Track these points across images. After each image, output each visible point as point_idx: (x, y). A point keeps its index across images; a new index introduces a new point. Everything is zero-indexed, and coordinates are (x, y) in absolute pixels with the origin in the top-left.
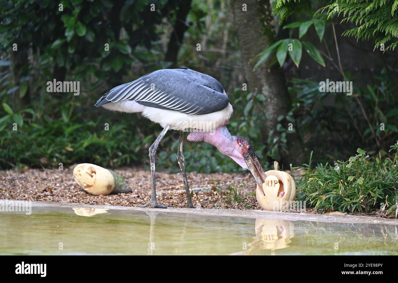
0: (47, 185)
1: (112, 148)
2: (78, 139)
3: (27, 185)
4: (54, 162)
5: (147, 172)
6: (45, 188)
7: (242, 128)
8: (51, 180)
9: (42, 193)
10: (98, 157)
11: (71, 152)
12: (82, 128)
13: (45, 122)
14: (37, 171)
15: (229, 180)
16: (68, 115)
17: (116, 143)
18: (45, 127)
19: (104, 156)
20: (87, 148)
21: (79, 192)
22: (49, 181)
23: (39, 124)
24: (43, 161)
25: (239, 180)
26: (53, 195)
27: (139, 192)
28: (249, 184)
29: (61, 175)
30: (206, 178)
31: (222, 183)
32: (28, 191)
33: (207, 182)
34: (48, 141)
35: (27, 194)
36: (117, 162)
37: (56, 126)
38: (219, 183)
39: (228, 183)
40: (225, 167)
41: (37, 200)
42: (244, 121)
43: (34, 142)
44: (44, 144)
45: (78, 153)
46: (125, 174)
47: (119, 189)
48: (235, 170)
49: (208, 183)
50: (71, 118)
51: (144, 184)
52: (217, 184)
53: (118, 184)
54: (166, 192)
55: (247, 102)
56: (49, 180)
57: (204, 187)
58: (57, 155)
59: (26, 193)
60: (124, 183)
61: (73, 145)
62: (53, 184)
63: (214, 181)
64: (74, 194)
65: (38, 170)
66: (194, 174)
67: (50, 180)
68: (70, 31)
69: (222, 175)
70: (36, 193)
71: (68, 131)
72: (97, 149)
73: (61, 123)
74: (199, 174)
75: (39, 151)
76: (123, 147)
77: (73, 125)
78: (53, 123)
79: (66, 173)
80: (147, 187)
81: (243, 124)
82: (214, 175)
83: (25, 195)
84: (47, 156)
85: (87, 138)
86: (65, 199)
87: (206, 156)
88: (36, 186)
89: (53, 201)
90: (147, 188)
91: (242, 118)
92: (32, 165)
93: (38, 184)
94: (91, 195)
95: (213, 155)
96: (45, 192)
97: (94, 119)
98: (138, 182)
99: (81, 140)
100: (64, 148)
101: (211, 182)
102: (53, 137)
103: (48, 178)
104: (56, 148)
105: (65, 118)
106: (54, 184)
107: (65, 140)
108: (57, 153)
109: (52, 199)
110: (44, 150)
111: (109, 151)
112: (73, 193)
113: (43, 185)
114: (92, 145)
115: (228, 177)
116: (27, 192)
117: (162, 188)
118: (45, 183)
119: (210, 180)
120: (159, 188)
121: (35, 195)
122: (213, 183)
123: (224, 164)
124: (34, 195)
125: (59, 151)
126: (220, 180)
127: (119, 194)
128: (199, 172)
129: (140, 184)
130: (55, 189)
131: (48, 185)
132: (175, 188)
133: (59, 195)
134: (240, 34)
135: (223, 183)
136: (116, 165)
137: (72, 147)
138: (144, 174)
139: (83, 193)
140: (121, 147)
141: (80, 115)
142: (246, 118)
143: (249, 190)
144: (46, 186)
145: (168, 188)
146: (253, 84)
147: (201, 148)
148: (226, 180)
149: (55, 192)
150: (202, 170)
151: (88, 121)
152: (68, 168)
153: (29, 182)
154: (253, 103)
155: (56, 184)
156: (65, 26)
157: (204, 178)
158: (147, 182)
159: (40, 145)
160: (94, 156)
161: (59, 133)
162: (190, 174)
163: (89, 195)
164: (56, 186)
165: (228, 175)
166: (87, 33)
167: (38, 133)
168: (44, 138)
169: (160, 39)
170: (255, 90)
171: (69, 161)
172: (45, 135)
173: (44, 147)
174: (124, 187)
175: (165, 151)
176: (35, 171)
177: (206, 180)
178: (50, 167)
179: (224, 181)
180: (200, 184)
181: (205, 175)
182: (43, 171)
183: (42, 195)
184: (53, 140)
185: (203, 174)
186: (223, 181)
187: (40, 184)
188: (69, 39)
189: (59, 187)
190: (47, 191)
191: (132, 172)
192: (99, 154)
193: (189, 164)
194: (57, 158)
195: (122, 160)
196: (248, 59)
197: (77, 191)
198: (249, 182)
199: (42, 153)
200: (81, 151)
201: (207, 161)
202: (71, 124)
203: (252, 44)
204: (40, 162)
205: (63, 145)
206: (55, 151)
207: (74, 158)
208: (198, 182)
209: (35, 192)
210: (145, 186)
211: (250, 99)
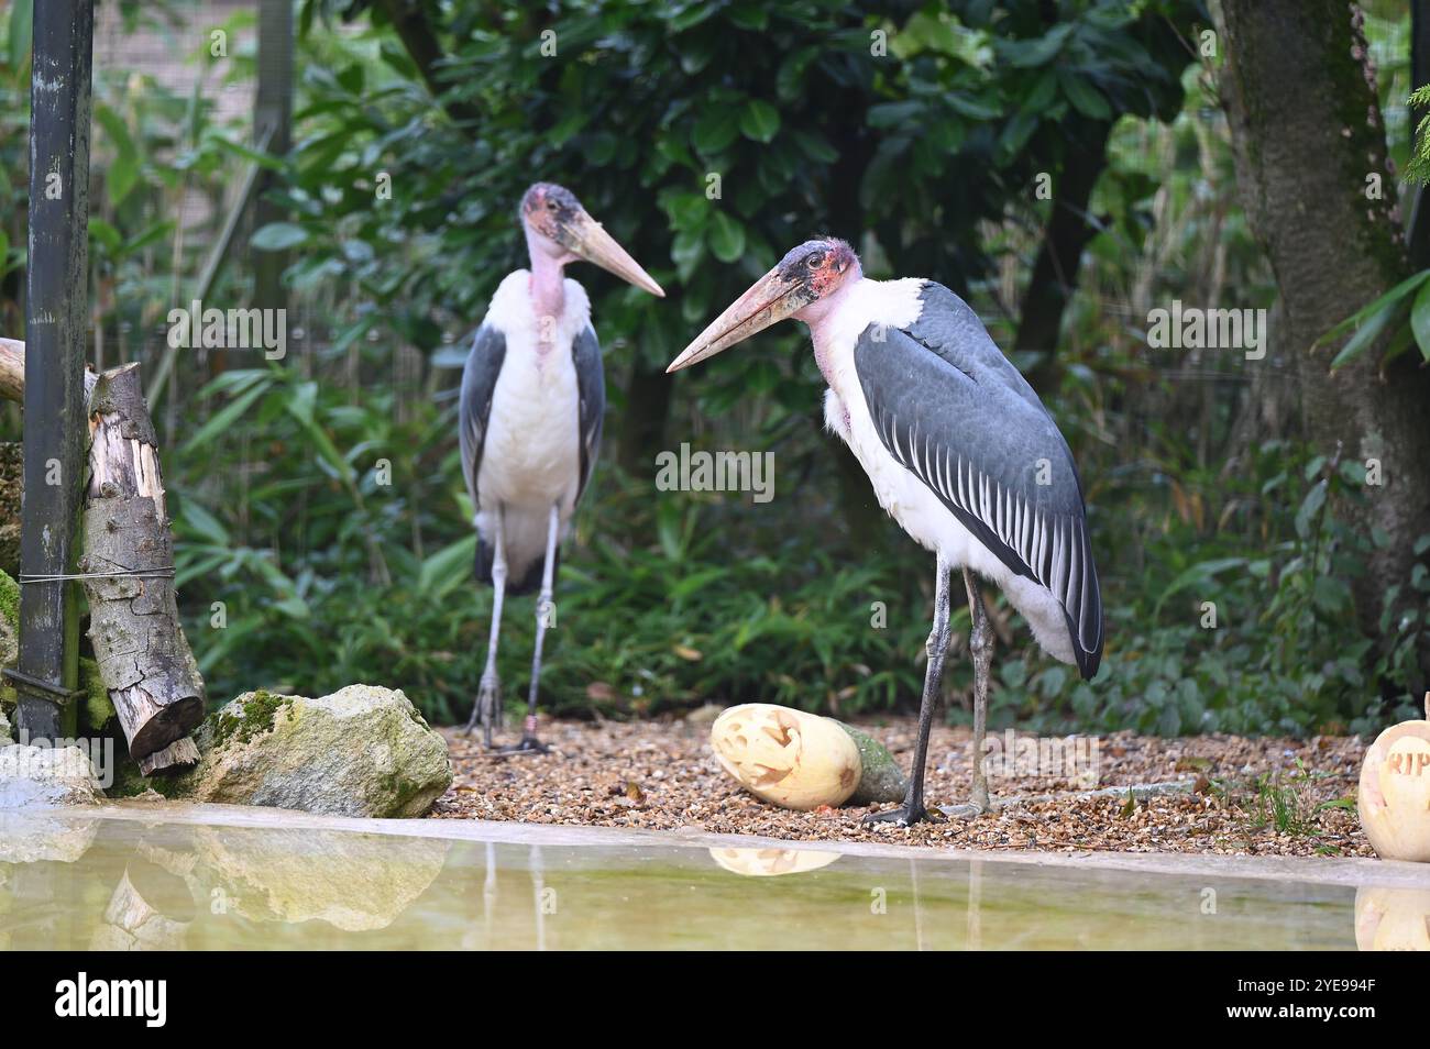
0: (619, 773)
1: (836, 650)
2: (718, 617)
3: (552, 774)
4: (632, 697)
5: (959, 733)
6: (616, 785)
7: (1288, 580)
8: (634, 757)
9: (606, 799)
10: (786, 680)
11: (692, 663)
12: (730, 579)
13: (604, 560)
14: (577, 730)
15: (1250, 759)
16: (679, 538)
17: (848, 632)
18: (601, 577)
19: (806, 676)
20: (747, 650)
21: (736, 799)
22: (629, 761)
23: (583, 568)
24: (597, 693)
25: (1286, 757)
26: (644, 809)
27: (941, 797)
28: (1320, 771)
29: (663, 741)
30: (1169, 753)
31: (1227, 768)
32: (558, 793)
33: (1172, 764)
34: (614, 626)
35: (557, 803)
36: (854, 697)
37: (640, 572)
38: (1216, 769)
39: (1248, 768)
40: (1232, 713)
41: (593, 824)
42: (1296, 554)
43: (567, 629)
44: (601, 636)
45: (715, 668)
46: (884, 739)
47: (873, 787)
48: (1266, 726)
49: (1178, 770)
50: (692, 544)
51: (957, 773)
52: (1211, 771)
53: (869, 769)
54: (1038, 797)
55: (1305, 489)
56: (626, 757)
57: (1166, 781)
58: (647, 674)
59: (553, 800)
60: (892, 765)
61: (701, 637)
62: (640, 769)
63: (1199, 760)
64: (716, 806)
65: (582, 725)
66: (1124, 739)
67: (628, 757)
68: (687, 246)
69: (1223, 741)
70: (586, 800)
71: (681, 590)
72: (783, 654)
73: (659, 563)
74: (1141, 741)
75: (583, 659)
76: (873, 646)
77: (699, 570)
78: (630, 565)
79: (680, 736)
80: (967, 781)
81: (1294, 564)
82: (1193, 742)
83: (548, 806)
84: (612, 676)
85: (749, 616)
86: (687, 820)
87: (1163, 677)
88: (583, 777)
89: (648, 826)
90: (968, 785)
91: (1291, 545)
92: (560, 707)
93: (588, 769)
94: (777, 807)
95: (1186, 674)
96: (616, 796)
97: (770, 548)
98: (934, 766)
99: (726, 620)
100: (667, 650)
101: (1189, 765)
102: (629, 612)
103: (622, 750)
104: (640, 651)
105: (671, 546)
106: (645, 772)
107: (673, 620)
108: (647, 669)
109: (645, 823)
110: (601, 654)
111: (826, 659)
112: (713, 800)
113: (605, 773)
114: (765, 640)
115: (1243, 750)
116: (555, 797)
117: (1021, 786)
118: (614, 769)
119: (1183, 758)
120: (1007, 785)
121: (586, 807)
122: (1194, 769)
123: (1229, 704)
124: (581, 807)
125: (651, 660)
126: (1220, 760)
127: (874, 804)
128: (1141, 733)
129: (940, 771)
130: (651, 788)
131: (624, 773)
132: (1067, 783)
133: (665, 807)
134: (1283, 254)
135: (1231, 767)
136: (849, 710)
137: (696, 646)
138: (949, 740)
139: (748, 802)
140: (865, 645)
141: (720, 534)
142: (1304, 546)
143: (1324, 793)
144: (618, 778)
145: (1042, 786)
146: (1328, 428)
147: (1144, 649)
148: (1241, 760)
149: (650, 794)
150: (1151, 725)
151: (752, 557)
152: (682, 717)
153: (558, 765)
154: (1327, 490)
155: (649, 775)
156: (674, 226)
157: (1162, 751)
158: (965, 765)
159: (585, 640)
160: (772, 678)
161: (650, 597)
162: (1112, 740)
163: (770, 809)
164: (653, 779)
165: (1244, 743)
166: (748, 250)
167: (578, 599)
168: (601, 615)
169: (997, 273)
170: (1336, 448)
171: (687, 696)
172: (603, 603)
173: (599, 645)
174: (892, 781)
175: (1020, 658)
176: (568, 726)
177: (1173, 760)
178: (620, 716)
179: (1233, 760)
180: (1149, 772)
181: (1164, 743)
182: (598, 728)
183: (607, 806)
184: (630, 621)
185: (1157, 739)
186: (1228, 762)
187: (595, 772)
188: (685, 272)
189: (662, 780)
190: (625, 795)
191: (907, 733)
192: (789, 672)
193: (1104, 704)
194: (644, 682)
195: (870, 693)
196: (1309, 340)
197: (727, 794)
198: (1321, 765)
199: (594, 666)
200: (730, 663)
201: (1168, 693)
202: (691, 566)
203: (1324, 287)
204: (585, 698)
205: (664, 641)
206: (639, 659)
207: (704, 684)
208: (1143, 763)
209: (582, 798)
210: (959, 777)
211: (1319, 478)
